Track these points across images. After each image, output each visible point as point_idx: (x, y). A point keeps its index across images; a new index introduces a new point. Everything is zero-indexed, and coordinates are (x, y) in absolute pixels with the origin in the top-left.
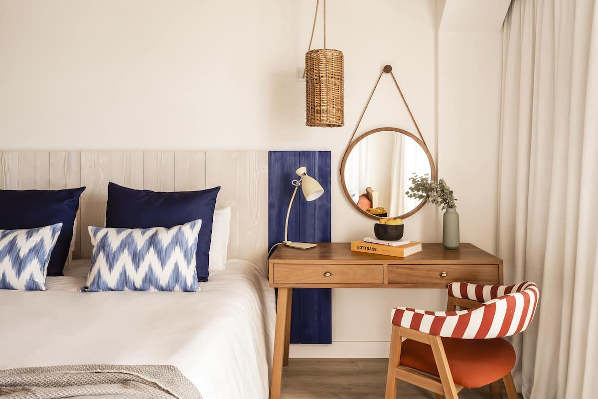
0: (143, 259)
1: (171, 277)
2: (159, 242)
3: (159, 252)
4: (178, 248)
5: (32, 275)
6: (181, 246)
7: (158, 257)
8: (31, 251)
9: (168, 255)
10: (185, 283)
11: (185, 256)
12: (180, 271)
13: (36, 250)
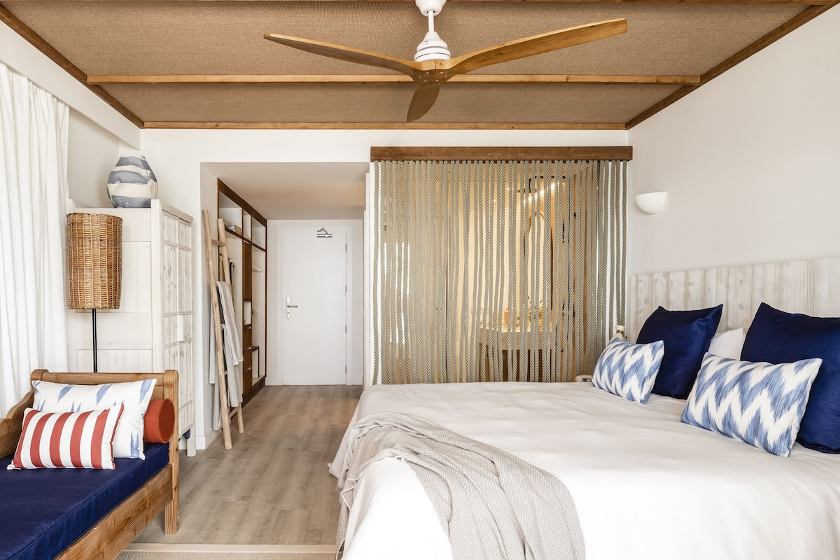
0: (726, 396)
1: (750, 426)
2: (748, 380)
3: (742, 392)
4: (765, 392)
5: (630, 390)
6: (771, 389)
7: (740, 397)
8: (632, 367)
9: (751, 399)
10: (766, 438)
11: (774, 403)
12: (761, 421)
13: (637, 367)
